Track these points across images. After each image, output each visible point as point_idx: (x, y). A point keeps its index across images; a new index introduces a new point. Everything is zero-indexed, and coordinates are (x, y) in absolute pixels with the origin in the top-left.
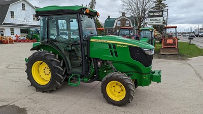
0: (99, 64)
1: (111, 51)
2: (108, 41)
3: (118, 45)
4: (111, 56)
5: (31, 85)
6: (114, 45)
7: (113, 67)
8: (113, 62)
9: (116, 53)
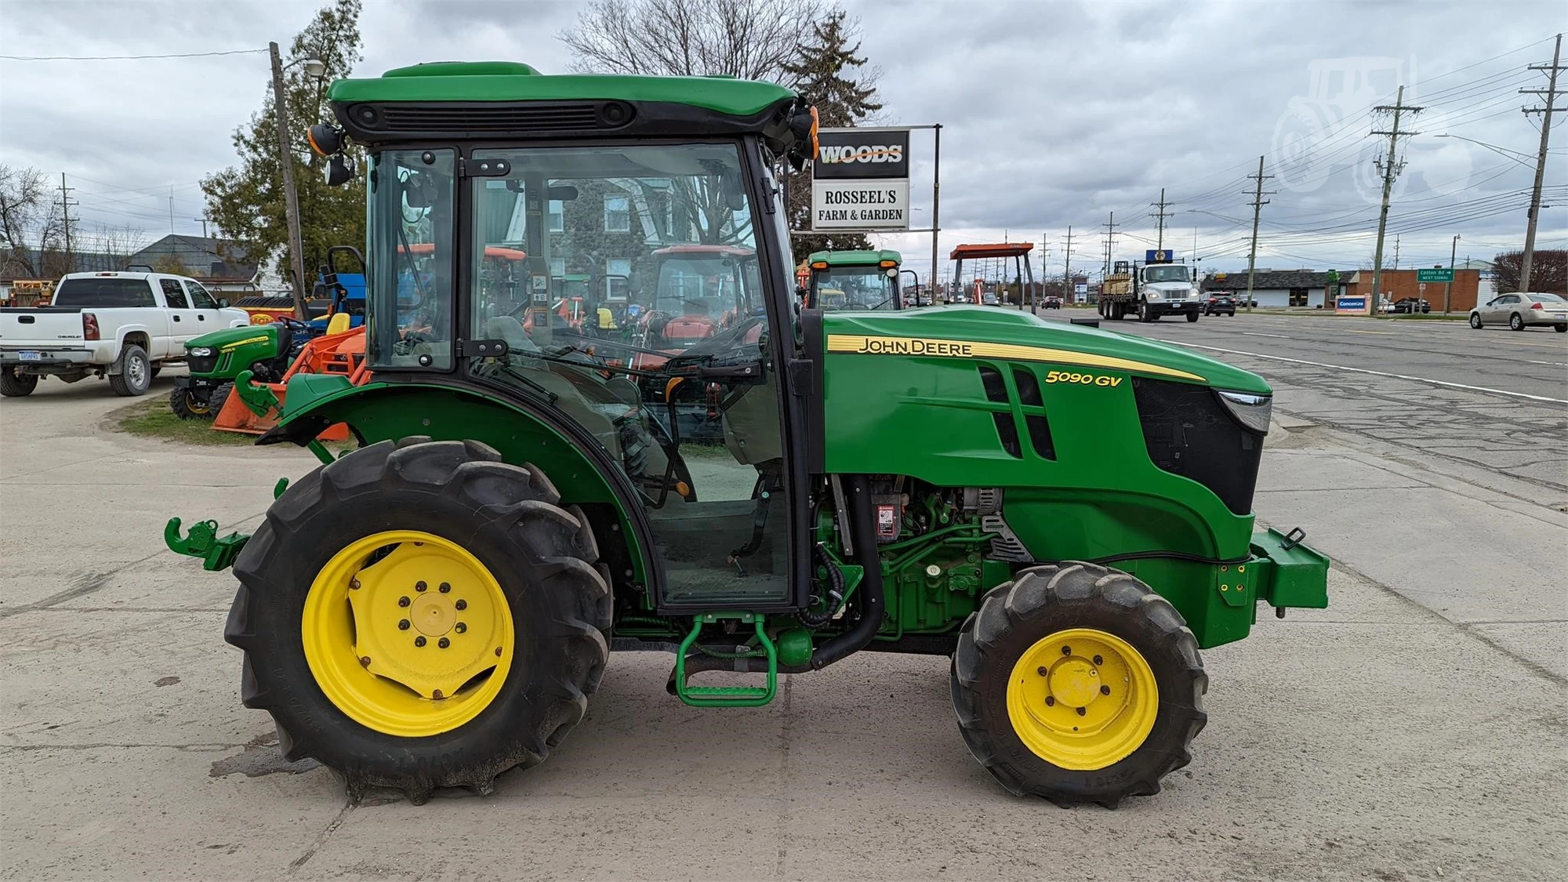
0: (886, 516)
1: (1005, 422)
2: (979, 349)
3: (1054, 376)
4: (1003, 455)
5: (293, 756)
6: (1027, 376)
7: (1007, 534)
8: (1012, 496)
9: (1040, 429)
